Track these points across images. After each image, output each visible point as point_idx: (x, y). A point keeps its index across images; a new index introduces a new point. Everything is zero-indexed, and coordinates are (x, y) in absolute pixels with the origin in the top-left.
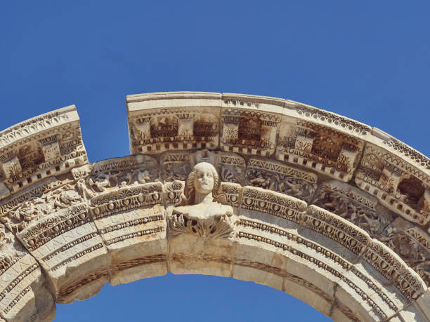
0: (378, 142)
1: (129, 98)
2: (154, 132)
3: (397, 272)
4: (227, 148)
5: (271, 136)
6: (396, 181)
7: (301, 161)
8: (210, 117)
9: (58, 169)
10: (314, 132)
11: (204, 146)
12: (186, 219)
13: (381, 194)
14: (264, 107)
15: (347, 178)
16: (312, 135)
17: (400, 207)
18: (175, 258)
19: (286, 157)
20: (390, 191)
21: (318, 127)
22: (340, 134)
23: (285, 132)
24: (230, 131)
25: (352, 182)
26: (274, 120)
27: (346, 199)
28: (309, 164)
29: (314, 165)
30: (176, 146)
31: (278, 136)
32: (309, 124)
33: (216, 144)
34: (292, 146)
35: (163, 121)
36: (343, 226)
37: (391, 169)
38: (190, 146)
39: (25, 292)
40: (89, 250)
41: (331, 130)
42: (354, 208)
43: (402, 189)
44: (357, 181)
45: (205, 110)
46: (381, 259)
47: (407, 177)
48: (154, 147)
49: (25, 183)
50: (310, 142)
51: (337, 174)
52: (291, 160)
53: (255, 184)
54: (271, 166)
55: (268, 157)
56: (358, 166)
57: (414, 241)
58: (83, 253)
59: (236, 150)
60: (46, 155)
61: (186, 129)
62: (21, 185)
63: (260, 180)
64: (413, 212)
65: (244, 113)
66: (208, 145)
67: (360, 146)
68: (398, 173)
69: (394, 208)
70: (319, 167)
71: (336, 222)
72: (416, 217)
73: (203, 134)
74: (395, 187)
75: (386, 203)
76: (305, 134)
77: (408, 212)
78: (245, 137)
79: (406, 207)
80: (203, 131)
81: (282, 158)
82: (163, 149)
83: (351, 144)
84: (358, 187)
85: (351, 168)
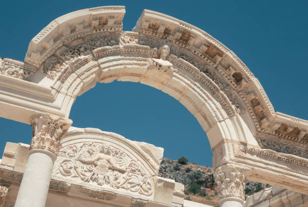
0: (231, 56)
1: (146, 10)
2: (149, 27)
3: (227, 105)
4: (174, 41)
5: (192, 42)
6: (233, 72)
7: (200, 54)
8: (172, 28)
9: (111, 29)
10: (209, 45)
11: (166, 38)
12: (157, 64)
13: (226, 75)
14: (193, 30)
15: (215, 66)
16: (208, 46)
17: (231, 82)
19: (195, 52)
20: (229, 75)
21: (211, 44)
22: (218, 49)
23: (197, 42)
24: (179, 35)
25: (216, 68)
26: (196, 36)
27: (212, 73)
28: (203, 57)
29: (204, 58)
30: (156, 34)
31: (194, 43)
32: (208, 42)
33: (171, 38)
34: (199, 48)
35: (154, 24)
36: (211, 83)
37: (233, 68)
38: (161, 36)
39: (92, 74)
40: (118, 65)
41: (215, 47)
42: (215, 78)
43: (234, 76)
44: (218, 68)
45: (172, 24)
46: (222, 99)
47: (238, 72)
48: (148, 32)
49: (98, 31)
50: (206, 48)
51: (212, 63)
52: (196, 53)
53: (182, 58)
54: (188, 53)
55: (188, 49)
56: (220, 63)
57: (233, 96)
58: (115, 65)
59: (177, 43)
60: (109, 22)
61: (162, 29)
62: (96, 31)
63: (184, 57)
64: (236, 85)
65: (185, 30)
66: (168, 38)
67: (224, 56)
68: (235, 69)
69: (229, 82)
70: (206, 59)
71: (209, 81)
72: (236, 87)
73: (167, 33)
74: (232, 74)
75: (226, 79)
76: (205, 45)
77: (234, 85)
78: (182, 39)
79: (234, 83)
80: (167, 32)
81: (193, 51)
82: (151, 34)
83: (221, 54)
84: (218, 70)
85: (217, 63)
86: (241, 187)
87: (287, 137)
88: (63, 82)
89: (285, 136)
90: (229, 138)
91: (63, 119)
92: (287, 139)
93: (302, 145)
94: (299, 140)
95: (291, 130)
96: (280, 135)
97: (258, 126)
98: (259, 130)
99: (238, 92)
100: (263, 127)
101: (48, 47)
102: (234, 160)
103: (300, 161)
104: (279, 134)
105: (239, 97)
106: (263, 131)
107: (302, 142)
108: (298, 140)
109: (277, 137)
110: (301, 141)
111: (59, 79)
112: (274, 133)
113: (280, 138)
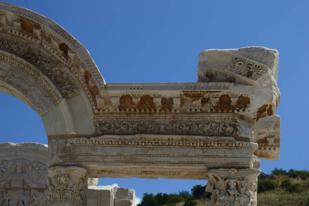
5: (3, 21)
6: (57, 44)
7: (17, 33)
10: (21, 20)
13: (52, 50)
15: (38, 42)
17: (60, 57)
19: (11, 31)
20: (56, 49)
22: (32, 21)
23: (9, 19)
25: (41, 44)
27: (37, 53)
28: (21, 35)
29: (23, 35)
34: (13, 26)
37: (55, 39)
41: (28, 19)
42: (40, 58)
43: (61, 48)
44: (43, 44)
47: (62, 42)
50: (19, 24)
51: (34, 40)
52: (13, 33)
54: (4, 35)
55: (3, 31)
56: (44, 36)
57: (65, 75)
64: (65, 60)
67: (41, 27)
68: (57, 40)
69: (58, 57)
70: (26, 36)
72: (66, 62)
74: (58, 47)
75: (55, 55)
76: (17, 21)
77: (63, 60)
79: (63, 57)
81: (9, 32)
83: (37, 26)
84: (43, 46)
85: (40, 37)
87: (138, 111)
89: (135, 110)
92: (140, 113)
93: (163, 116)
94: (158, 111)
95: (136, 101)
96: (127, 110)
97: (94, 108)
98: (96, 111)
99: (70, 68)
100: (99, 107)
104: (125, 110)
105: (71, 74)
106: (101, 111)
107: (163, 111)
108: (155, 110)
109: (124, 115)
110: (160, 110)
112: (118, 111)
113: (128, 114)
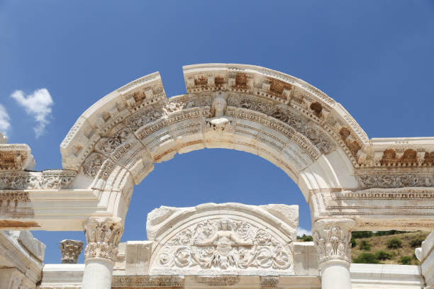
0: (300, 86)
1: (184, 67)
2: (196, 83)
3: (308, 147)
4: (230, 90)
5: (250, 83)
6: (309, 104)
7: (265, 95)
8: (222, 75)
9: (152, 101)
10: (271, 81)
11: (220, 89)
13: (302, 110)
14: (246, 71)
15: (287, 102)
16: (270, 83)
17: (311, 116)
18: (207, 141)
19: (258, 93)
20: (307, 109)
21: (273, 79)
22: (283, 82)
23: (257, 81)
24: (232, 81)
25: (289, 104)
26: (252, 76)
27: (286, 113)
28: (269, 96)
29: (271, 97)
30: (207, 89)
31: (254, 83)
32: (268, 78)
33: (225, 87)
34: (261, 88)
35: (200, 77)
36: (284, 126)
37: (307, 98)
38: (213, 89)
39: (138, 159)
40: (166, 139)
41: (279, 81)
42: (290, 117)
43: (312, 108)
44: (292, 104)
45: (220, 72)
46: (301, 141)
47: (314, 102)
48: (196, 90)
49: (137, 109)
50: (269, 86)
51: (282, 101)
52: (260, 94)
54: (251, 97)
55: (250, 93)
56: (292, 97)
57: (318, 133)
58: (164, 141)
59: (235, 90)
60: (146, 95)
61: (211, 81)
62: (135, 109)
63: (246, 104)
64: (317, 118)
65: (238, 73)
66: (222, 88)
67: (293, 87)
68: (310, 100)
69: (308, 116)
70: (273, 97)
71: (281, 125)
72: (318, 121)
73: (219, 83)
74: (309, 106)
75: (305, 114)
76: (267, 82)
77: (315, 118)
78: (239, 84)
79: (314, 116)
80: (219, 82)
81: (256, 94)
82: (201, 90)
83: (288, 87)
84: (292, 106)
85: (289, 98)
86: (341, 245)
87: (399, 165)
88: (106, 179)
89: (397, 165)
90: (316, 187)
91: (111, 220)
92: (402, 167)
93: (425, 169)
94: (420, 165)
95: (400, 155)
96: (389, 165)
97: (354, 162)
98: (357, 166)
99: (323, 126)
100: (360, 161)
101: (83, 146)
102: (326, 214)
103: (423, 192)
104: (387, 165)
105: (324, 131)
106: (362, 166)
107: (425, 165)
108: (417, 164)
109: (385, 169)
110: (422, 164)
111: (100, 177)
112: (379, 165)
113: (389, 168)
